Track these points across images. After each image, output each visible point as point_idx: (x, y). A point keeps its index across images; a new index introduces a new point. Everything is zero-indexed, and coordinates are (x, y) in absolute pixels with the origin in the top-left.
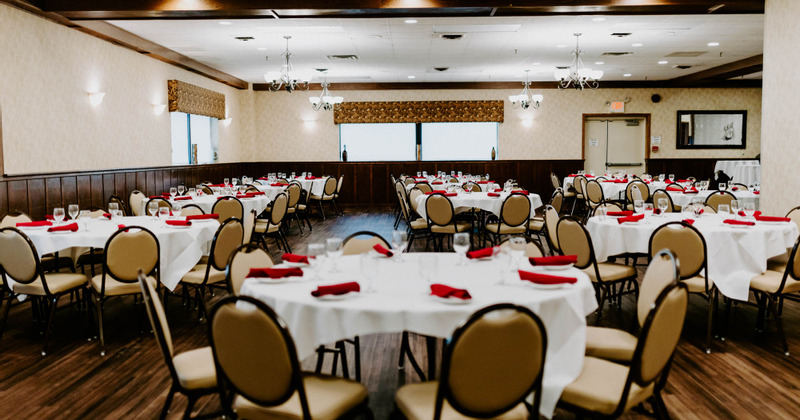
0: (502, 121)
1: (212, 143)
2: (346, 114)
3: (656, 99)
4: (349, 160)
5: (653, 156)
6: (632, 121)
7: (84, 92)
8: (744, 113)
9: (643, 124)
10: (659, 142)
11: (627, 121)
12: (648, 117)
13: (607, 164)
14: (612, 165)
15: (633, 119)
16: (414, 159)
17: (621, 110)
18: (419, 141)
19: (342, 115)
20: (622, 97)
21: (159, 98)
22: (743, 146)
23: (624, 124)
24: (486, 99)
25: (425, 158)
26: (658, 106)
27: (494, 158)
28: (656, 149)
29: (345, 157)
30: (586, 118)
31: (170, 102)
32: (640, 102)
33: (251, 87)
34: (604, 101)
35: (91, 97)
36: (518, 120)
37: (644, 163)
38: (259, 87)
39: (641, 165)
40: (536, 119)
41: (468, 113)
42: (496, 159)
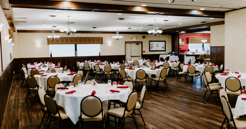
0: (102, 44)
3: (144, 37)
4: (53, 57)
5: (144, 54)
6: (138, 44)
8: (165, 41)
9: (140, 44)
10: (145, 50)
11: (136, 43)
12: (142, 42)
13: (131, 56)
14: (133, 56)
15: (137, 43)
17: (135, 41)
18: (76, 50)
20: (135, 37)
22: (165, 51)
23: (135, 44)
24: (97, 37)
25: (79, 55)
26: (144, 39)
27: (100, 55)
28: (144, 52)
29: (51, 56)
30: (126, 42)
32: (139, 38)
33: (16, 31)
34: (131, 38)
36: (107, 43)
37: (141, 56)
39: (140, 56)
40: (112, 43)
41: (92, 41)
42: (101, 55)
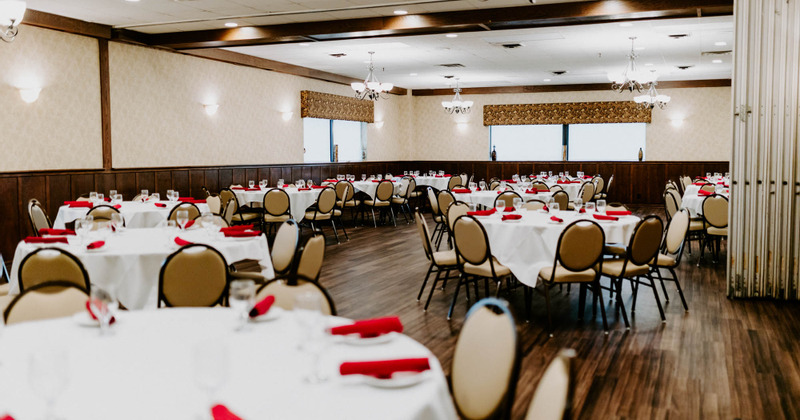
0: (650, 122)
1: (362, 144)
2: (494, 116)
4: (498, 159)
7: (200, 104)
16: (561, 159)
18: (565, 142)
19: (491, 117)
21: (288, 107)
25: (572, 158)
27: (641, 159)
29: (493, 155)
31: (302, 109)
33: (409, 93)
35: (206, 108)
36: (668, 120)
38: (417, 93)
40: (687, 119)
41: (613, 114)
42: (643, 160)
